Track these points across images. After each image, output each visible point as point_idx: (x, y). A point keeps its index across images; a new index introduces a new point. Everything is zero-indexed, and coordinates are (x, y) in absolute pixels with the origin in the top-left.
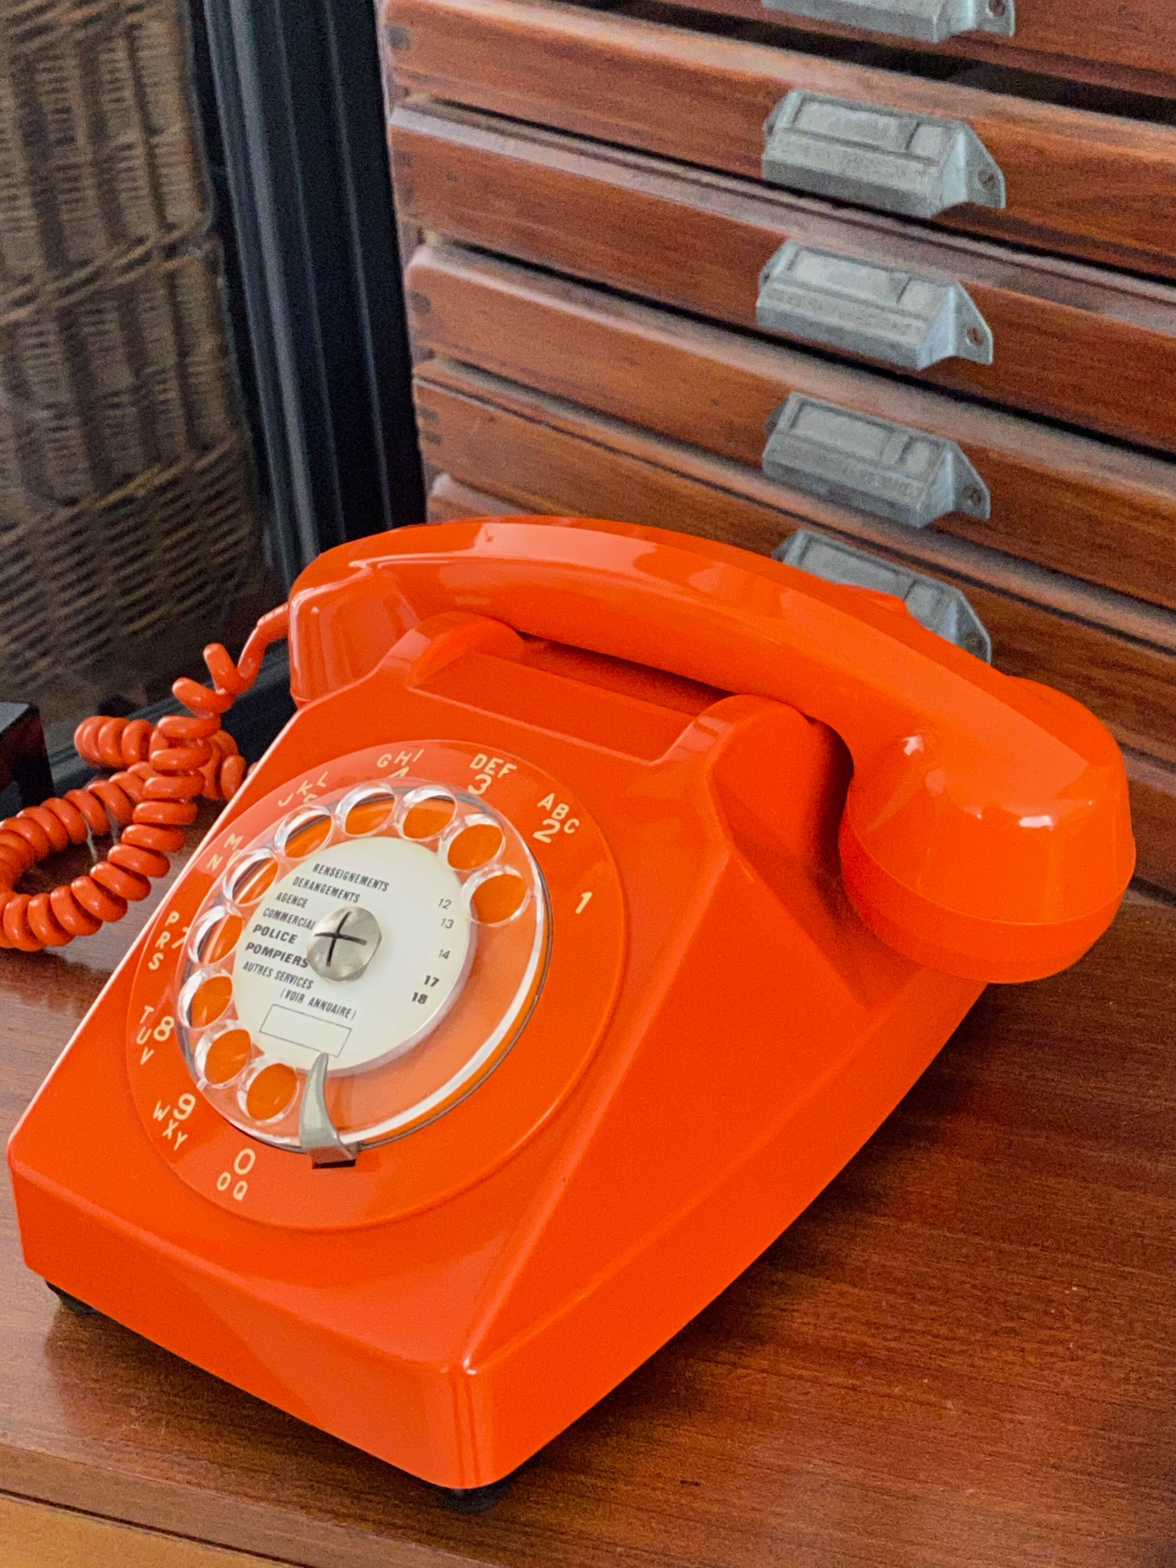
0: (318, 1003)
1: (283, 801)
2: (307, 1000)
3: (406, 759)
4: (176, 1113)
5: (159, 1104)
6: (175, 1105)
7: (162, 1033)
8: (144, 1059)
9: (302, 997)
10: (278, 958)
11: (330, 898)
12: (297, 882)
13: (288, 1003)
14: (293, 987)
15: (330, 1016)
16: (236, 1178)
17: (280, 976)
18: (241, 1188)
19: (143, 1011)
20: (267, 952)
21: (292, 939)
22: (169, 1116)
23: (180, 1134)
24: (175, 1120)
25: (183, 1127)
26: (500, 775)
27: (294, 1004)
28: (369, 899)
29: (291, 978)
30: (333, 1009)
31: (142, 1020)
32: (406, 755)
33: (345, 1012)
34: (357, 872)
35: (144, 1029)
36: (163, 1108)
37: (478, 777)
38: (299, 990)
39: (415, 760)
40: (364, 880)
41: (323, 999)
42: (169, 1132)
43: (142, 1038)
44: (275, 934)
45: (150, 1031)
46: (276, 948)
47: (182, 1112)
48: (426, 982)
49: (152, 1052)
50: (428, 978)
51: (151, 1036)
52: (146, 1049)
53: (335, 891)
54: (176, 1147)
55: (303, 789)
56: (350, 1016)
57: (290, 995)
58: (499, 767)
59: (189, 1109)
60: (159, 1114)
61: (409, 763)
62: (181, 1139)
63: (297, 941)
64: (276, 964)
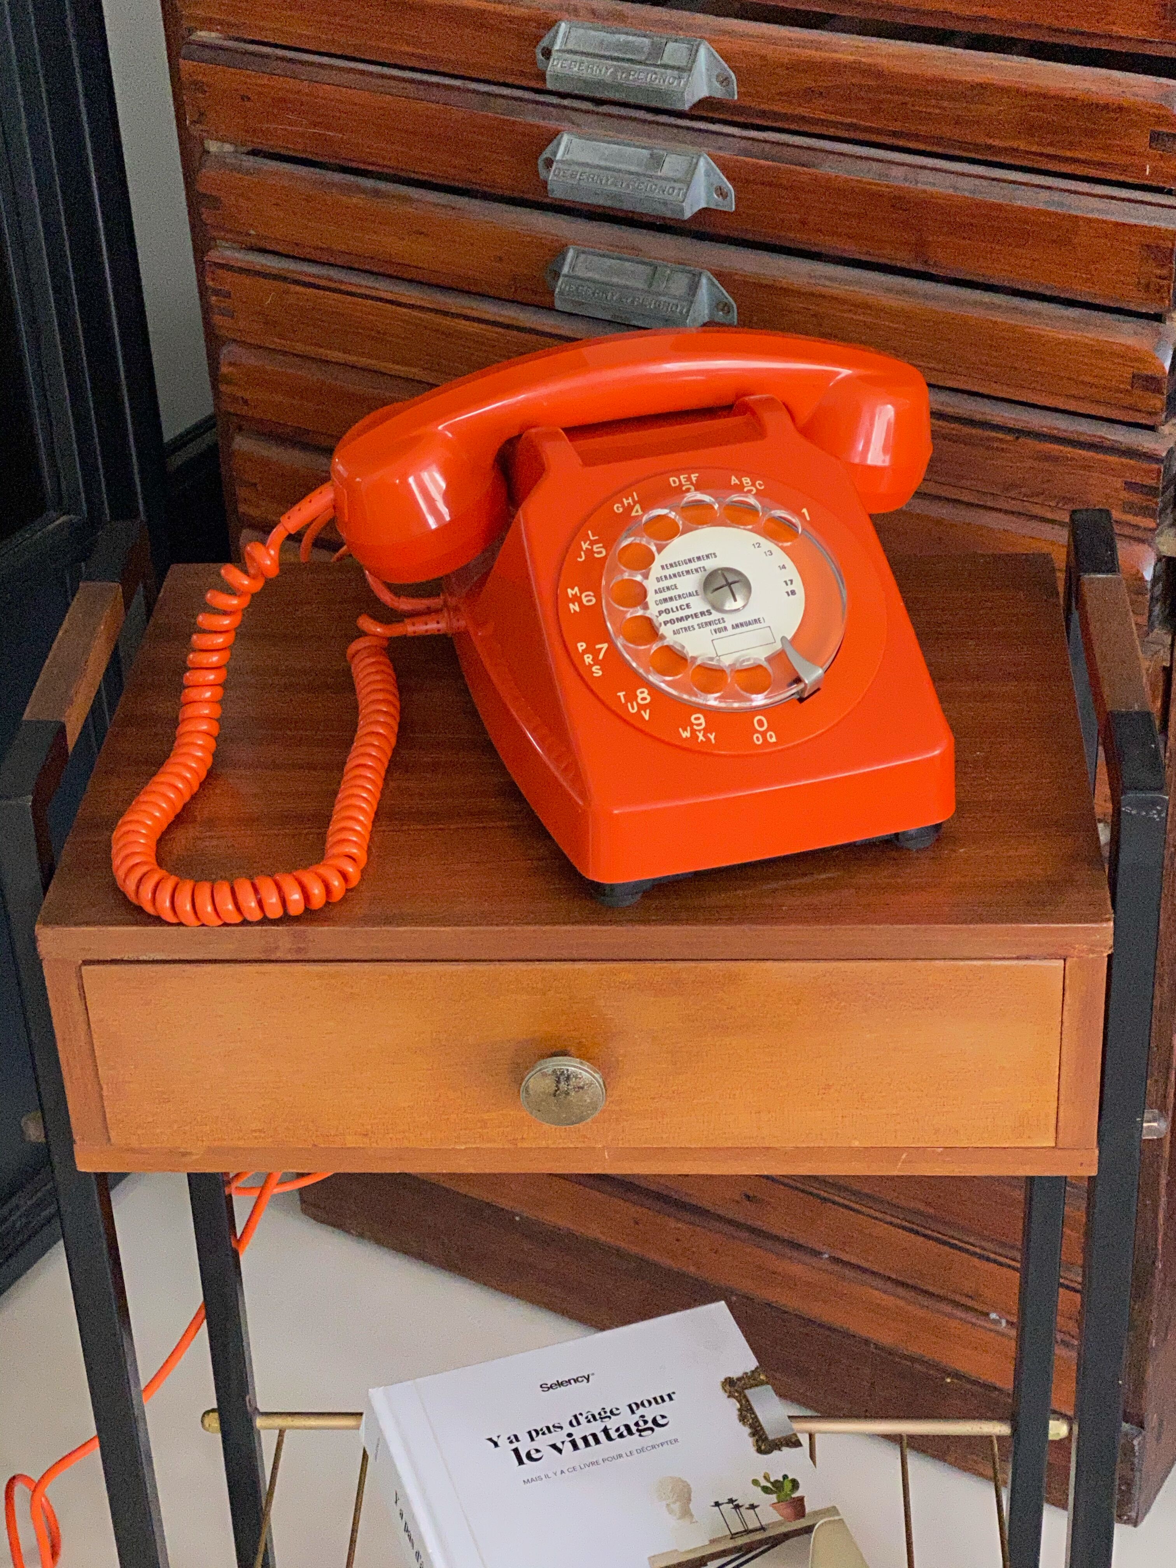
0: (737, 626)
1: (581, 557)
2: (729, 627)
3: (630, 500)
4: (695, 727)
5: (681, 730)
6: (692, 725)
7: (644, 699)
8: (647, 717)
9: (726, 628)
10: (690, 619)
11: (691, 576)
12: (659, 580)
13: (719, 635)
14: (716, 627)
15: (750, 627)
16: (764, 734)
17: (700, 626)
18: (771, 737)
19: (619, 697)
20: (681, 619)
21: (688, 606)
22: (693, 732)
23: (709, 735)
24: (700, 731)
25: (706, 731)
26: (694, 482)
27: (723, 634)
28: (711, 565)
29: (710, 623)
30: (749, 623)
31: (623, 700)
32: (627, 499)
33: (756, 621)
34: (691, 557)
35: (629, 705)
36: (685, 730)
37: (684, 488)
38: (719, 626)
39: (636, 499)
40: (699, 558)
41: (738, 622)
42: (701, 737)
43: (633, 708)
44: (675, 609)
45: (635, 704)
46: (683, 615)
47: (700, 724)
48: (787, 584)
49: (648, 711)
50: (786, 582)
51: (638, 704)
52: (643, 712)
53: (688, 572)
54: (713, 741)
55: (585, 546)
56: (762, 620)
57: (719, 630)
58: (689, 479)
59: (702, 720)
60: (686, 734)
61: (635, 503)
62: (712, 737)
63: (691, 605)
64: (690, 622)
